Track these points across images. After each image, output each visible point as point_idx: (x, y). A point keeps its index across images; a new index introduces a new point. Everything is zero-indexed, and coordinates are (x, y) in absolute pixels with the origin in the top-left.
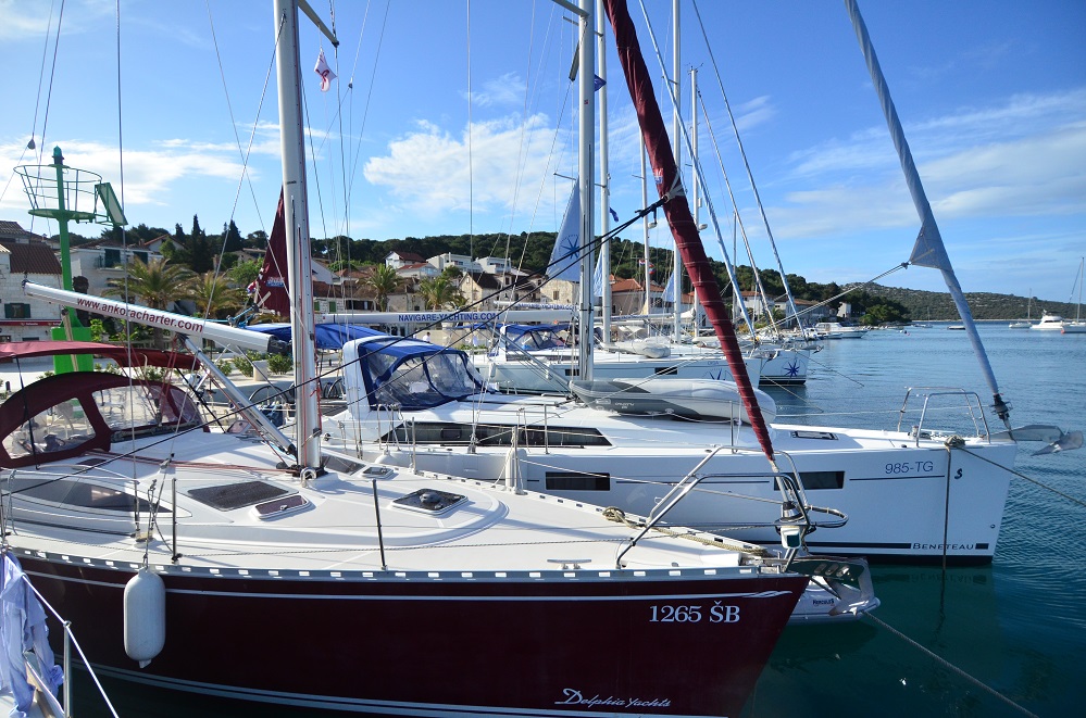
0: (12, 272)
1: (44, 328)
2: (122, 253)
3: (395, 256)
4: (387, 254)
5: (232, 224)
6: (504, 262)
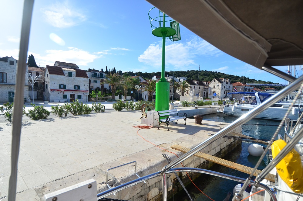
0: (76, 77)
1: (83, 92)
2: (97, 74)
3: (155, 77)
4: (153, 76)
5: (115, 68)
6: (185, 78)
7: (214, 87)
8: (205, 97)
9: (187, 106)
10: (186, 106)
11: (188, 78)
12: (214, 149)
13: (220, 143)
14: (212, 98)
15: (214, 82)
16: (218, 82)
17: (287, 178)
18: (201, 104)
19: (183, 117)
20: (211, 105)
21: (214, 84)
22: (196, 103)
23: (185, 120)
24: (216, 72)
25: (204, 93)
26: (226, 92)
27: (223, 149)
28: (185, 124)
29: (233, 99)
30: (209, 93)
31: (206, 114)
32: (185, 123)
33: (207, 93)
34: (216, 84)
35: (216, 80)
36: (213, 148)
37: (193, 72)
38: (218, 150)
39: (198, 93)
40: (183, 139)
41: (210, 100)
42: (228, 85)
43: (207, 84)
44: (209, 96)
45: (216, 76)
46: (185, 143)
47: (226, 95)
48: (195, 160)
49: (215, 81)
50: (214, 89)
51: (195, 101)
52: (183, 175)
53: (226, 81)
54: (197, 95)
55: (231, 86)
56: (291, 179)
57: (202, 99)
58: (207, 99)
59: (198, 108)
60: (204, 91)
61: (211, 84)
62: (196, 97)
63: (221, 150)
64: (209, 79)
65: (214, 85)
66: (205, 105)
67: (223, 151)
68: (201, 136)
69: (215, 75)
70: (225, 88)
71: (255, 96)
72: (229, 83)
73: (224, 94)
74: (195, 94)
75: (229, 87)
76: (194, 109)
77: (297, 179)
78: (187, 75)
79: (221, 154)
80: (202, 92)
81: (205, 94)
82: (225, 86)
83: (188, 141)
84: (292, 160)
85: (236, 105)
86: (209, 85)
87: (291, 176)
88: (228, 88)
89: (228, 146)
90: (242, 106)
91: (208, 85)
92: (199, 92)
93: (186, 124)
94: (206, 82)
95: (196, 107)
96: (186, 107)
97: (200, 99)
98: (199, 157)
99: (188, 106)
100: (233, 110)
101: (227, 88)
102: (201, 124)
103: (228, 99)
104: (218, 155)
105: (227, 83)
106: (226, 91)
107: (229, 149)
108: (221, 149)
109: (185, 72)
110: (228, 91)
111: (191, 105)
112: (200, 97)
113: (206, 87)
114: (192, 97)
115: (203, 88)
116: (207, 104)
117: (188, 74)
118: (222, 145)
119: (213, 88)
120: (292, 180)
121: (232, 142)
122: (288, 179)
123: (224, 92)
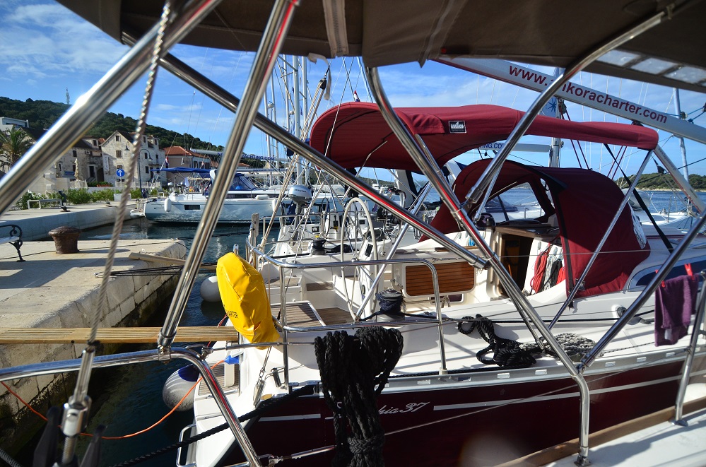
6: (21, 123)
7: (119, 154)
8: (95, 180)
9: (34, 205)
10: (31, 207)
11: (32, 124)
12: (114, 309)
13: (132, 290)
14: (116, 183)
15: (117, 139)
16: (127, 141)
17: (244, 326)
18: (83, 199)
19: (8, 238)
20: (113, 199)
21: (118, 145)
22: (63, 198)
23: (17, 246)
24: (121, 116)
25: (92, 168)
26: (151, 168)
27: (141, 303)
28: (19, 259)
29: (169, 184)
30: (105, 170)
31: (99, 224)
32: (20, 256)
33: (101, 171)
34: (122, 145)
35: (119, 135)
36: (112, 306)
37: (50, 105)
38: (128, 307)
39: (70, 169)
40: (9, 306)
41: (111, 188)
42: (152, 152)
43: (95, 144)
44: (107, 178)
45: (121, 125)
46: (13, 315)
47: (152, 176)
48: (56, 354)
49: (117, 137)
50: (118, 159)
51: (60, 192)
52: (15, 411)
53: (147, 140)
54: (70, 174)
55: (162, 154)
56: (249, 326)
57: (86, 187)
58: (100, 185)
59: (73, 211)
60: (90, 163)
61: (109, 144)
62: (65, 180)
63: (138, 306)
64: (101, 132)
65: (118, 149)
66: (95, 201)
67: (143, 307)
68: (72, 285)
69: (117, 123)
70: (146, 157)
71: (209, 177)
72: (156, 147)
73: (147, 172)
74: (62, 172)
75: (157, 156)
76: (58, 212)
77: (259, 323)
78: (29, 112)
79: (139, 315)
80: (82, 165)
81: (95, 171)
82: (146, 154)
83: (27, 306)
84: (249, 288)
85: (172, 197)
86: (102, 148)
87: (250, 321)
88: (154, 158)
89: (156, 293)
90: (185, 199)
91: (100, 147)
92: (74, 167)
93: (24, 258)
94: (93, 137)
95: (65, 209)
96: (30, 210)
97: (77, 185)
98: (66, 342)
99: (37, 207)
100: (166, 209)
101: (150, 158)
102: (77, 251)
103: (158, 185)
104: (131, 320)
105: (150, 146)
106: (151, 164)
107: (158, 298)
108: (136, 304)
109: (18, 103)
110: (155, 165)
111: (46, 204)
112: (79, 179)
113: (95, 154)
114: (52, 179)
115: (85, 155)
116: (99, 199)
117: (32, 111)
118: (137, 295)
119: (115, 156)
120: (252, 328)
121: (165, 282)
122: (245, 328)
123: (147, 168)
